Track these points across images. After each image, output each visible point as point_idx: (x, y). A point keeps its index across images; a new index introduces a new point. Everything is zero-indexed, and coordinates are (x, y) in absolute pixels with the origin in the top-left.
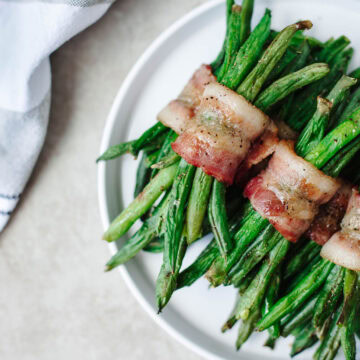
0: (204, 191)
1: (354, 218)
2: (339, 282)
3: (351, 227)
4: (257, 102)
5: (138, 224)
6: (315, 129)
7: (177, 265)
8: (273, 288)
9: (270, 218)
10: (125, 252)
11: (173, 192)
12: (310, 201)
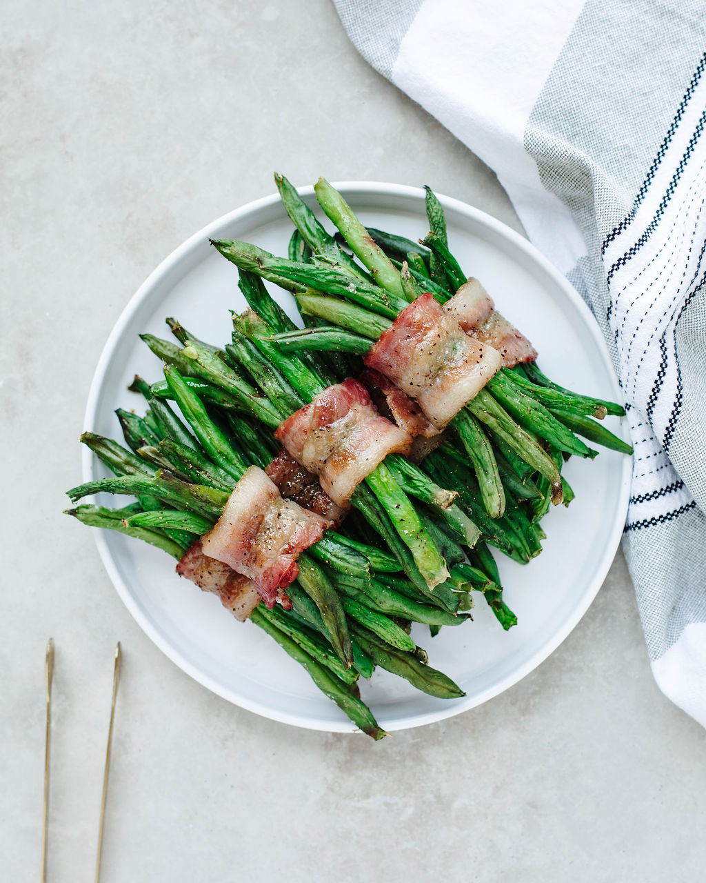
0: (362, 326)
1: (295, 516)
2: (214, 482)
3: (283, 510)
4: (466, 415)
5: (332, 230)
6: (418, 483)
7: (271, 275)
8: (219, 396)
9: (312, 406)
10: (299, 206)
11: (366, 285)
12: (325, 462)
